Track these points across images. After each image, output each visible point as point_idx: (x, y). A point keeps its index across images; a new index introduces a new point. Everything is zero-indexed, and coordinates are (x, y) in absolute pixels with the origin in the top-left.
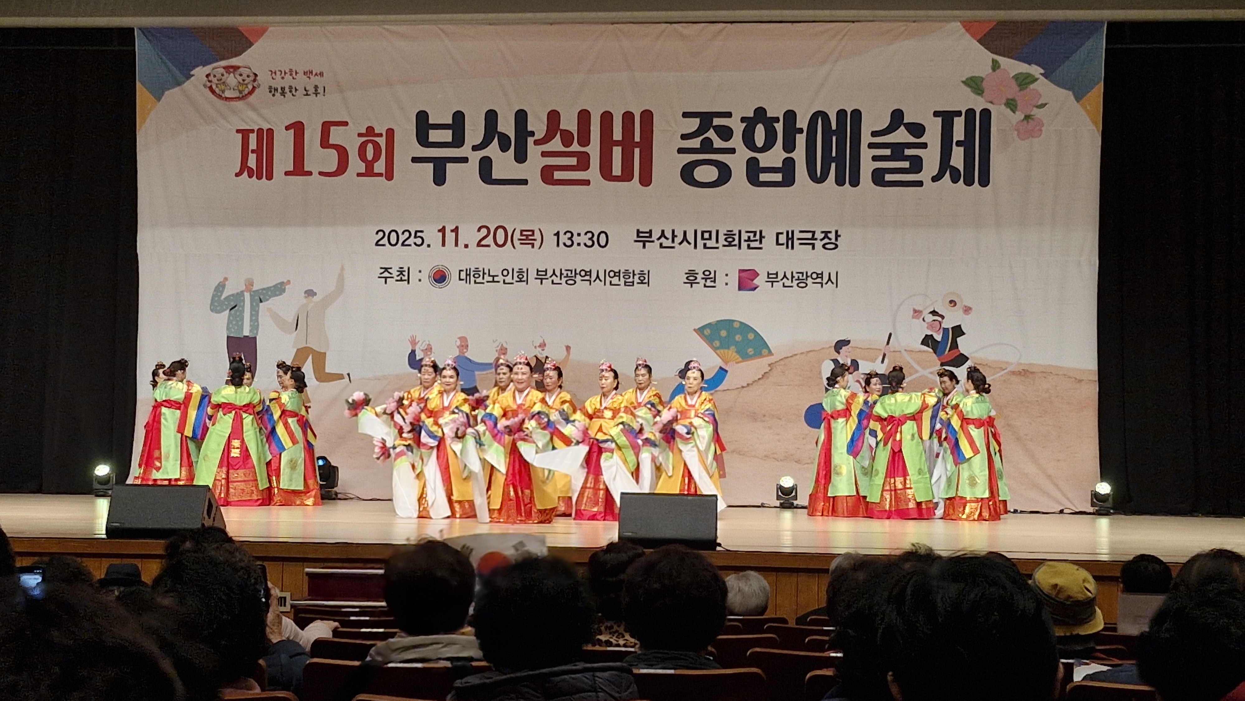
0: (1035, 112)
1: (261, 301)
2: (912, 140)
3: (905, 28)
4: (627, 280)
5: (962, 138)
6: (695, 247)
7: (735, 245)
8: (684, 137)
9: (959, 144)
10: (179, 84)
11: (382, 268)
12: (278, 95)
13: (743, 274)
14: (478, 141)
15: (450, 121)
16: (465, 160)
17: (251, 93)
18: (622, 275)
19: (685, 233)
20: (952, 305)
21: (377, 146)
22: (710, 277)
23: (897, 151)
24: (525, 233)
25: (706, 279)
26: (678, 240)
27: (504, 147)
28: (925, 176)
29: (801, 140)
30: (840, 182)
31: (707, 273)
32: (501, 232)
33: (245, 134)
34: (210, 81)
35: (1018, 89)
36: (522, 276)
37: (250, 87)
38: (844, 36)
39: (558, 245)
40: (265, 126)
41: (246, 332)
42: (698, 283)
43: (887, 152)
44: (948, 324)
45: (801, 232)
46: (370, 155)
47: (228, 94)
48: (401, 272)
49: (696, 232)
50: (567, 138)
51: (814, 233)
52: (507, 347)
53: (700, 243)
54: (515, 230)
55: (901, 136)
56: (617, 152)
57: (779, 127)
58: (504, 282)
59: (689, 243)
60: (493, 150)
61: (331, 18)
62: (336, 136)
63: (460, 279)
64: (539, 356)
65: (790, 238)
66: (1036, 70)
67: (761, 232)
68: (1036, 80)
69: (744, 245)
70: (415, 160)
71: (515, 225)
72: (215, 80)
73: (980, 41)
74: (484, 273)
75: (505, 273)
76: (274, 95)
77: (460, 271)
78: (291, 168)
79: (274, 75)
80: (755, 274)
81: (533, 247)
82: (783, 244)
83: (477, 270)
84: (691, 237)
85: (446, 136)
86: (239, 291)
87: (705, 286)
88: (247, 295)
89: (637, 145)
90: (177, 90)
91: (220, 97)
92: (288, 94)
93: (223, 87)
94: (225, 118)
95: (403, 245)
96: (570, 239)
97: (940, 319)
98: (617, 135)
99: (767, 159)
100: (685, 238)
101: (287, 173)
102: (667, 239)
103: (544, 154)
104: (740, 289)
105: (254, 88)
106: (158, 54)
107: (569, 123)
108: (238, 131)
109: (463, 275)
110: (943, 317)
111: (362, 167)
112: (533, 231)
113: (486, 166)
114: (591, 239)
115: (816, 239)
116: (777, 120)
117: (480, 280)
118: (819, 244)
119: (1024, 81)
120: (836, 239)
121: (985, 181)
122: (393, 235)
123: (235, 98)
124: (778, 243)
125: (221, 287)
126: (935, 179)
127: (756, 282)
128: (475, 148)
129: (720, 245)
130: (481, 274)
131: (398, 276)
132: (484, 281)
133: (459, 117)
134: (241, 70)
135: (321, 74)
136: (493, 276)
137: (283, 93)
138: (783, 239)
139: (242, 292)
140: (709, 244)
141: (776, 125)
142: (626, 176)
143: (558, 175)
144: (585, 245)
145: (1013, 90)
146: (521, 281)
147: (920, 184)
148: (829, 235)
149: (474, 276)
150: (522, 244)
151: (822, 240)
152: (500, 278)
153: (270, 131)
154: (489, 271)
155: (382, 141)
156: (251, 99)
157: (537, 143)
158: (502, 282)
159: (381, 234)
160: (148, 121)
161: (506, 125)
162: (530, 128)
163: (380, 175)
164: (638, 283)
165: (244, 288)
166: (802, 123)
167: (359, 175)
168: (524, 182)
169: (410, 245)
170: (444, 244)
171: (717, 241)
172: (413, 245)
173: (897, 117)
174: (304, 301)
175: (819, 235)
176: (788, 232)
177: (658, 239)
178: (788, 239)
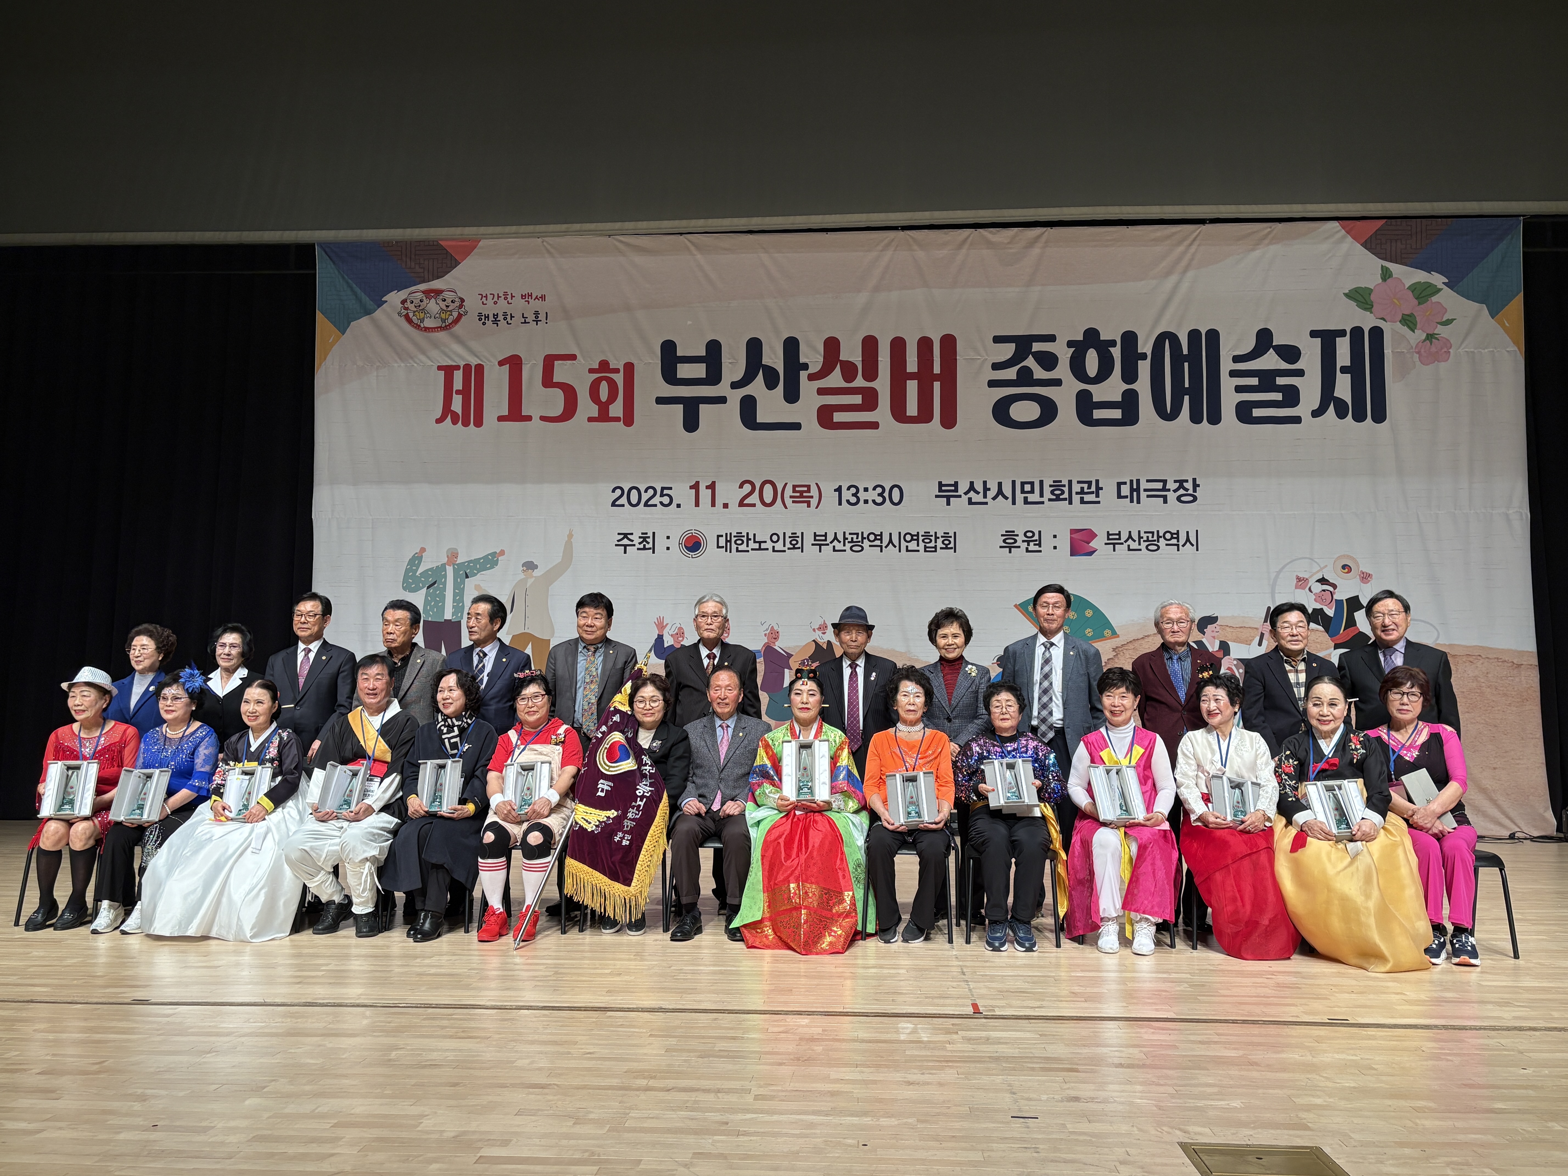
0: (1440, 330)
1: (467, 577)
2: (1284, 366)
3: (1269, 230)
4: (928, 545)
5: (1348, 363)
6: (1014, 503)
7: (1065, 499)
8: (996, 366)
9: (1344, 370)
10: (368, 312)
11: (619, 534)
12: (489, 323)
13: (1074, 536)
14: (739, 375)
15: (703, 353)
16: (722, 400)
17: (457, 321)
18: (921, 538)
19: (1000, 484)
20: (1346, 570)
21: (612, 385)
22: (1034, 540)
23: (1267, 380)
24: (797, 489)
25: (1028, 542)
26: (991, 494)
27: (771, 384)
28: (1303, 409)
29: (1144, 368)
30: (1196, 418)
31: (1029, 534)
32: (768, 489)
33: (448, 371)
34: (407, 309)
35: (1416, 302)
36: (795, 542)
37: (455, 314)
38: (1194, 240)
39: (840, 504)
40: (474, 361)
41: (448, 615)
42: (1019, 547)
43: (1254, 381)
44: (1342, 594)
45: (1148, 481)
46: (604, 395)
47: (428, 323)
48: (644, 538)
49: (1014, 482)
50: (849, 372)
51: (1165, 482)
52: (779, 630)
53: (1020, 497)
54: (786, 484)
55: (1270, 361)
56: (912, 387)
57: (1116, 352)
58: (774, 551)
59: (1006, 498)
60: (757, 388)
61: (552, 227)
62: (562, 372)
63: (718, 547)
64: (820, 641)
65: (1135, 489)
66: (1438, 279)
67: (1097, 481)
68: (1440, 290)
69: (1076, 498)
70: (660, 401)
71: (786, 479)
72: (412, 307)
73: (1365, 245)
74: (748, 539)
75: (775, 538)
76: (484, 324)
77: (718, 536)
78: (506, 412)
79: (484, 299)
80: (1091, 535)
81: (809, 506)
82: (1126, 497)
83: (739, 535)
84: (1007, 490)
85: (699, 371)
86: (439, 564)
87: (1027, 551)
88: (450, 570)
89: (937, 378)
90: (365, 320)
91: (417, 327)
92: (502, 323)
93: (422, 315)
94: (424, 353)
95: (646, 505)
96: (854, 495)
97: (1331, 589)
98: (912, 366)
99: (1102, 392)
100: (1000, 492)
101: (501, 419)
102: (978, 493)
103: (821, 392)
104: (1073, 554)
105: (460, 316)
106: (343, 278)
107: (852, 353)
108: (440, 368)
109: (722, 541)
110: (1334, 586)
111: (594, 411)
112: (809, 487)
113: (748, 407)
114: (880, 495)
115: (1169, 490)
116: (1113, 343)
117: (743, 547)
118: (1172, 496)
119: (1423, 293)
120: (1195, 491)
121: (1380, 416)
122: (634, 493)
123: (437, 328)
124: (1119, 496)
125: (416, 560)
126: (1316, 414)
127: (1094, 544)
128: (735, 385)
129: (1045, 499)
130: (745, 539)
131: (640, 543)
132: (749, 549)
133: (714, 349)
134: (446, 295)
135: (543, 298)
136: (760, 543)
137: (496, 321)
138: (1125, 490)
139: (444, 565)
140: (1031, 498)
141: (1112, 349)
142: (924, 416)
143: (838, 417)
144: (874, 501)
145: (1409, 305)
146: (794, 548)
147: (1297, 420)
148: (1185, 484)
149: (735, 542)
150: (794, 502)
151: (1175, 491)
152: (769, 545)
153: (480, 368)
154: (755, 535)
155: (619, 378)
156: (457, 329)
157: (811, 377)
158: (771, 549)
159: (618, 492)
160: (329, 357)
161: (773, 357)
162: (802, 360)
163: (617, 419)
164: (941, 548)
165: (445, 560)
166: (1145, 346)
167: (591, 419)
168: (796, 426)
169: (655, 505)
170: (697, 504)
171: (1042, 495)
172: (659, 505)
173: (1264, 339)
174: (522, 576)
175: (1171, 485)
176: (1131, 481)
177: (966, 493)
178: (1132, 490)
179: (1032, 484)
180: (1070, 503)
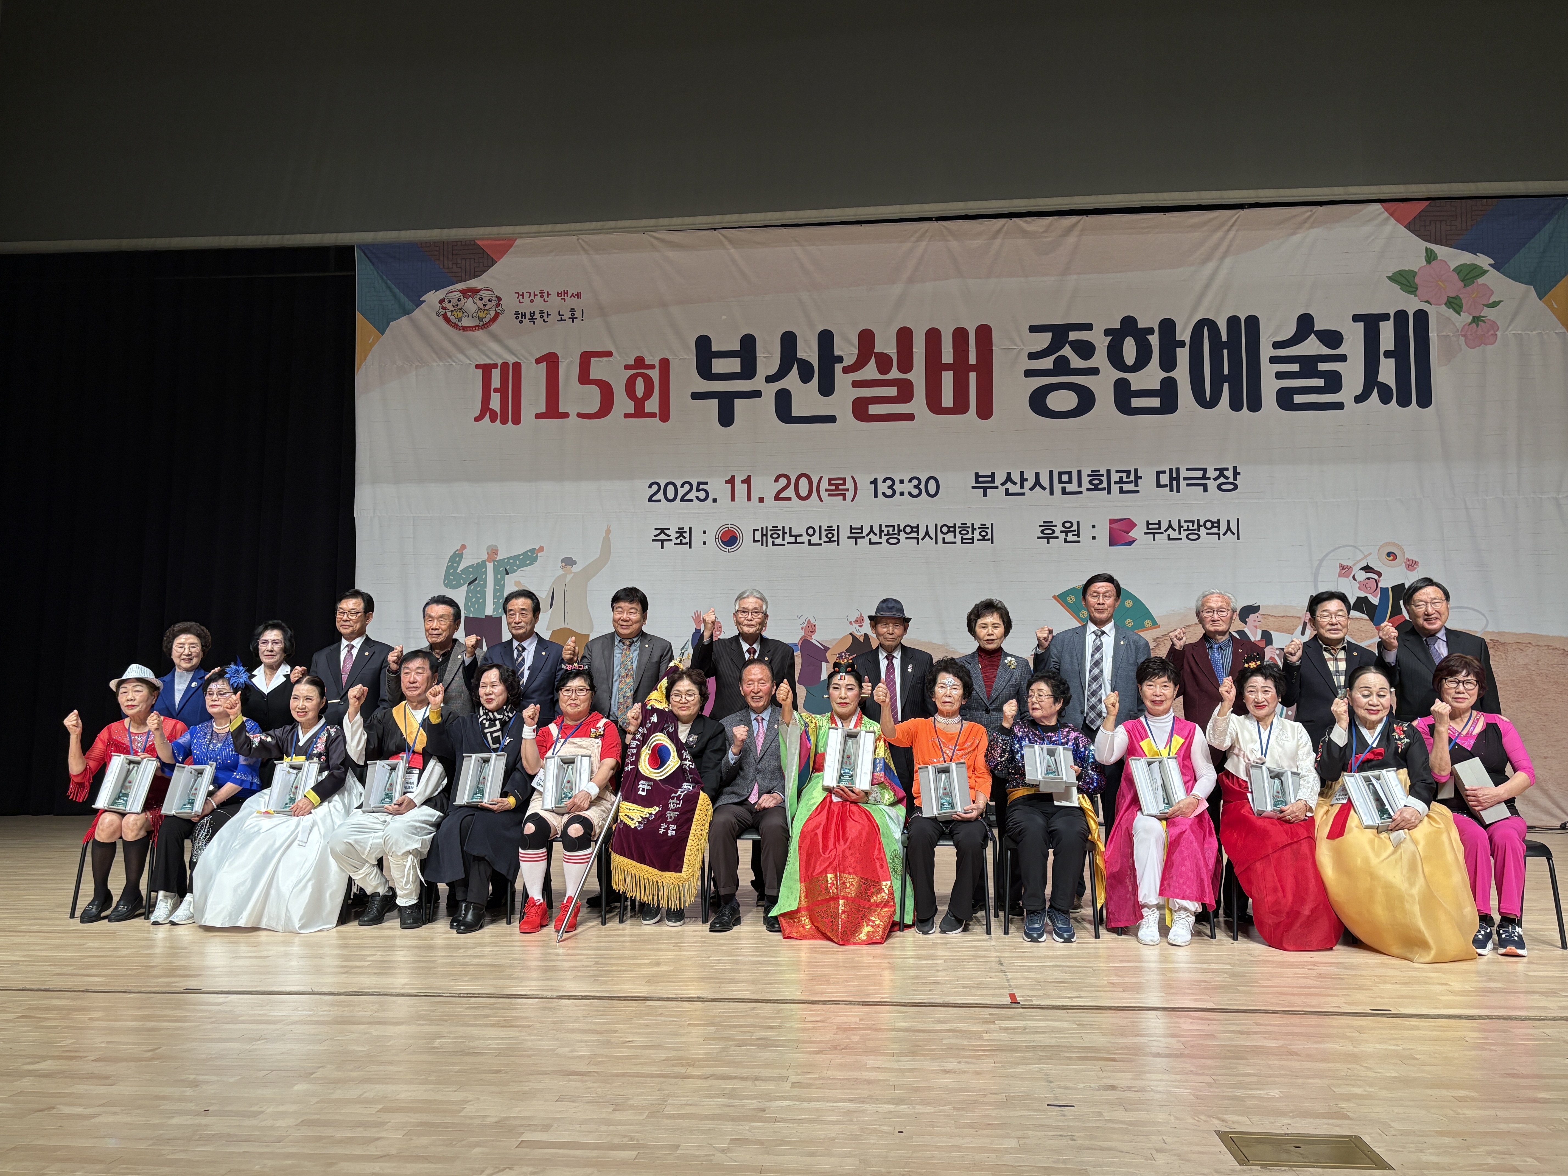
0: (1486, 312)
1: (507, 573)
2: (1326, 351)
3: (1310, 213)
4: (965, 537)
5: (1392, 347)
6: (1052, 493)
7: (1104, 489)
8: (1032, 356)
9: (1388, 354)
10: (407, 312)
11: (656, 529)
12: (526, 321)
13: (1114, 526)
14: (773, 370)
15: (737, 347)
16: (757, 394)
17: (494, 319)
18: (958, 530)
19: (1037, 474)
20: (1391, 558)
21: (648, 381)
22: (1072, 530)
23: (1308, 366)
24: (833, 482)
25: (1067, 533)
26: (1028, 485)
27: (806, 377)
28: (1345, 395)
29: (1183, 355)
30: (1236, 405)
31: (1068, 525)
32: (804, 482)
33: (486, 369)
34: (444, 308)
35: (1461, 284)
36: (831, 535)
37: (493, 313)
38: (1232, 226)
39: (876, 496)
40: (511, 360)
41: (489, 611)
42: (1057, 538)
43: (1295, 367)
44: (1387, 582)
45: (1188, 469)
46: (640, 391)
47: (466, 322)
48: (681, 533)
49: (1051, 473)
50: (884, 364)
51: (1205, 470)
52: (816, 623)
53: (1057, 487)
54: (821, 477)
55: (1312, 346)
56: (948, 378)
57: (1154, 340)
58: (810, 544)
59: (1044, 489)
60: (792, 382)
61: (587, 225)
62: (598, 369)
63: (754, 541)
64: (856, 634)
65: (1175, 478)
66: (1484, 261)
67: (1136, 471)
68: (1486, 272)
69: (1115, 488)
70: (696, 396)
71: (822, 473)
73: (1408, 227)
74: (784, 533)
75: (811, 531)
76: (521, 322)
77: (754, 530)
78: (543, 410)
79: (521, 297)
80: (1131, 525)
81: (844, 499)
82: (1166, 486)
83: (775, 529)
84: (1045, 481)
85: (734, 365)
86: (480, 561)
87: (1066, 541)
88: (490, 567)
89: (973, 368)
90: (404, 320)
91: (455, 326)
92: (539, 321)
93: (460, 315)
94: (462, 351)
95: (682, 500)
96: (890, 487)
97: (1376, 577)
98: (947, 356)
99: (1140, 380)
100: (1037, 483)
101: (538, 416)
102: (1015, 484)
103: (856, 384)
104: (1112, 544)
105: (497, 315)
106: (382, 279)
107: (886, 345)
108: (478, 367)
109: (758, 536)
110: (1379, 574)
111: (630, 407)
112: (844, 479)
113: (783, 400)
114: (916, 487)
115: (1209, 479)
116: (1151, 331)
117: (779, 541)
118: (1212, 485)
119: (1469, 274)
120: (1235, 479)
121: (1425, 400)
122: (671, 488)
123: (475, 327)
124: (1159, 485)
125: (457, 557)
126: (1359, 399)
127: (1133, 534)
128: (770, 379)
129: (1083, 489)
130: (781, 533)
131: (677, 538)
132: (785, 542)
133: (748, 342)
134: (483, 293)
135: (579, 295)
136: (796, 536)
137: (532, 319)
138: (1165, 479)
139: (484, 562)
140: (1069, 488)
141: (1150, 337)
142: (960, 407)
143: (873, 409)
144: (910, 493)
145: (1454, 287)
146: (830, 541)
147: (1339, 406)
148: (1225, 473)
149: (771, 536)
150: (829, 495)
151: (1215, 479)
152: (805, 538)
153: (517, 366)
154: (790, 528)
155: (654, 374)
156: (494, 327)
157: (846, 370)
158: (807, 543)
159: (655, 487)
160: (369, 357)
161: (808, 351)
162: (837, 353)
163: (653, 415)
164: (978, 540)
165: (485, 557)
166: (1184, 334)
167: (627, 416)
168: (832, 419)
169: (692, 500)
170: (733, 499)
171: (1080, 485)
172: (695, 499)
173: (1305, 325)
174: (561, 572)
175: (1211, 474)
176: (1171, 470)
177: (1003, 484)
178: (1172, 479)
179: (1070, 474)
180: (1109, 492)
